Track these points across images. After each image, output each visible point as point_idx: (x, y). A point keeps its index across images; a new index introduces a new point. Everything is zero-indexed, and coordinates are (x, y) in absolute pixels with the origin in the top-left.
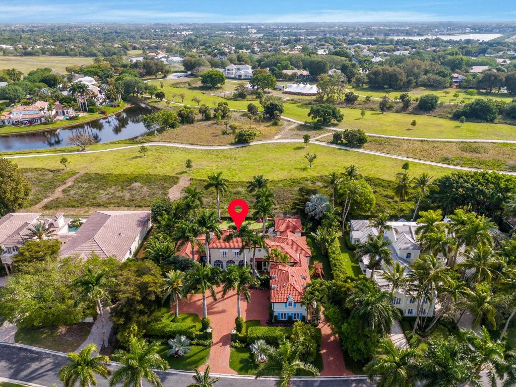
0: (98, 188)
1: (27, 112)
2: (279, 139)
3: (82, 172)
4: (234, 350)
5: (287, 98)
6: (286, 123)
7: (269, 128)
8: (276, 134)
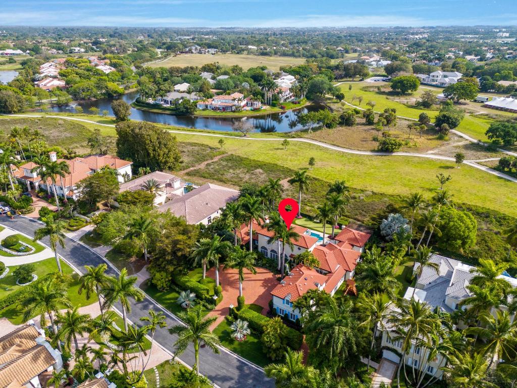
0: (230, 168)
1: (224, 101)
2: (432, 154)
3: (230, 153)
4: (226, 321)
5: (482, 112)
6: (456, 138)
7: (429, 142)
8: (432, 149)
